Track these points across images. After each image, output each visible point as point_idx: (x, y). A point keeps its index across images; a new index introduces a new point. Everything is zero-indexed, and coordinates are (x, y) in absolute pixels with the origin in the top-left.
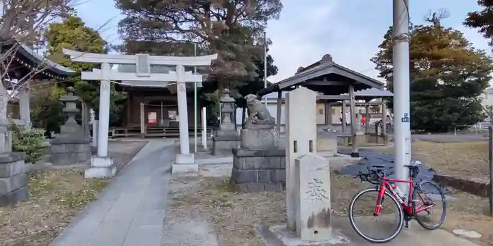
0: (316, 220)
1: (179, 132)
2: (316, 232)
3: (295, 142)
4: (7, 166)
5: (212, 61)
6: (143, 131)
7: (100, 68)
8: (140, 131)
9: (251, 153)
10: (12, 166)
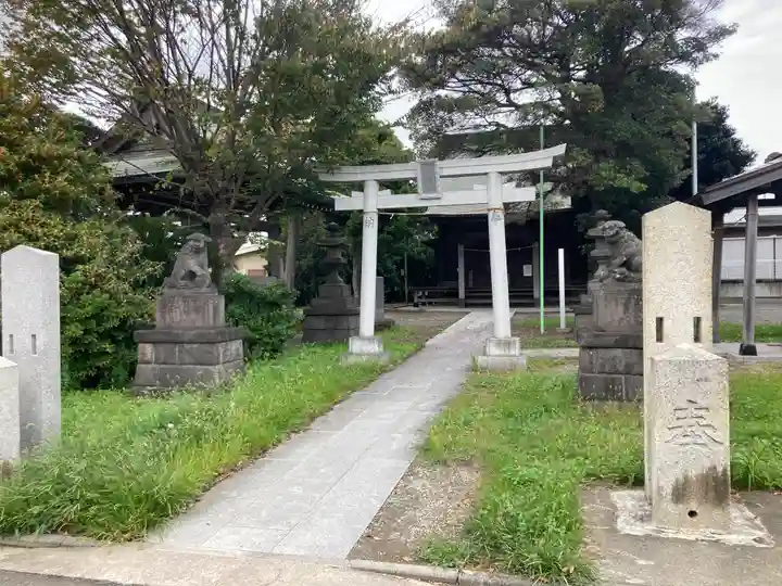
0: (694, 488)
1: (491, 297)
2: (692, 514)
3: (660, 321)
4: (214, 347)
5: (555, 158)
6: (462, 294)
7: (362, 191)
8: (457, 295)
9: (611, 341)
10: (221, 348)
